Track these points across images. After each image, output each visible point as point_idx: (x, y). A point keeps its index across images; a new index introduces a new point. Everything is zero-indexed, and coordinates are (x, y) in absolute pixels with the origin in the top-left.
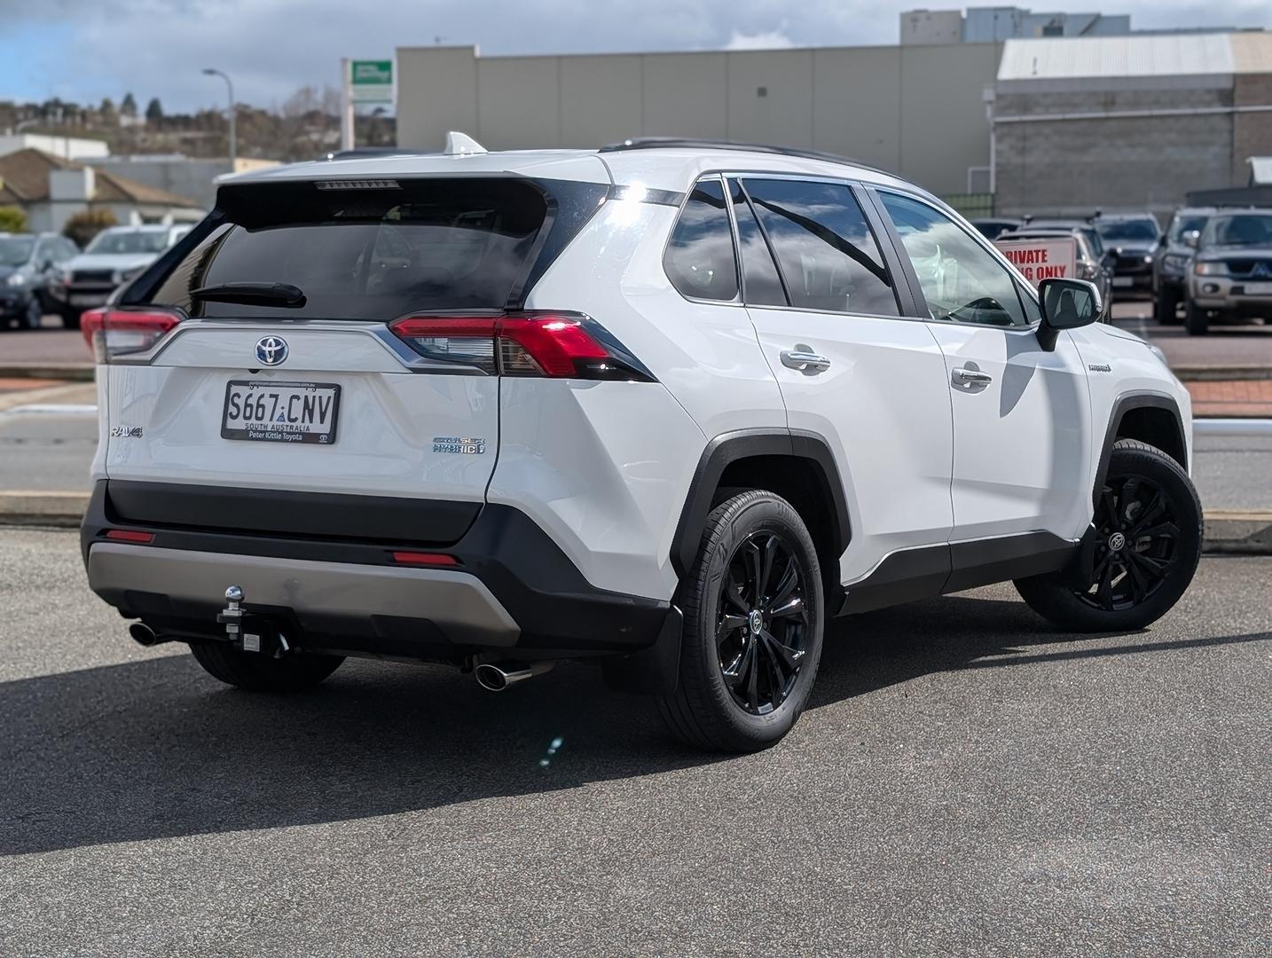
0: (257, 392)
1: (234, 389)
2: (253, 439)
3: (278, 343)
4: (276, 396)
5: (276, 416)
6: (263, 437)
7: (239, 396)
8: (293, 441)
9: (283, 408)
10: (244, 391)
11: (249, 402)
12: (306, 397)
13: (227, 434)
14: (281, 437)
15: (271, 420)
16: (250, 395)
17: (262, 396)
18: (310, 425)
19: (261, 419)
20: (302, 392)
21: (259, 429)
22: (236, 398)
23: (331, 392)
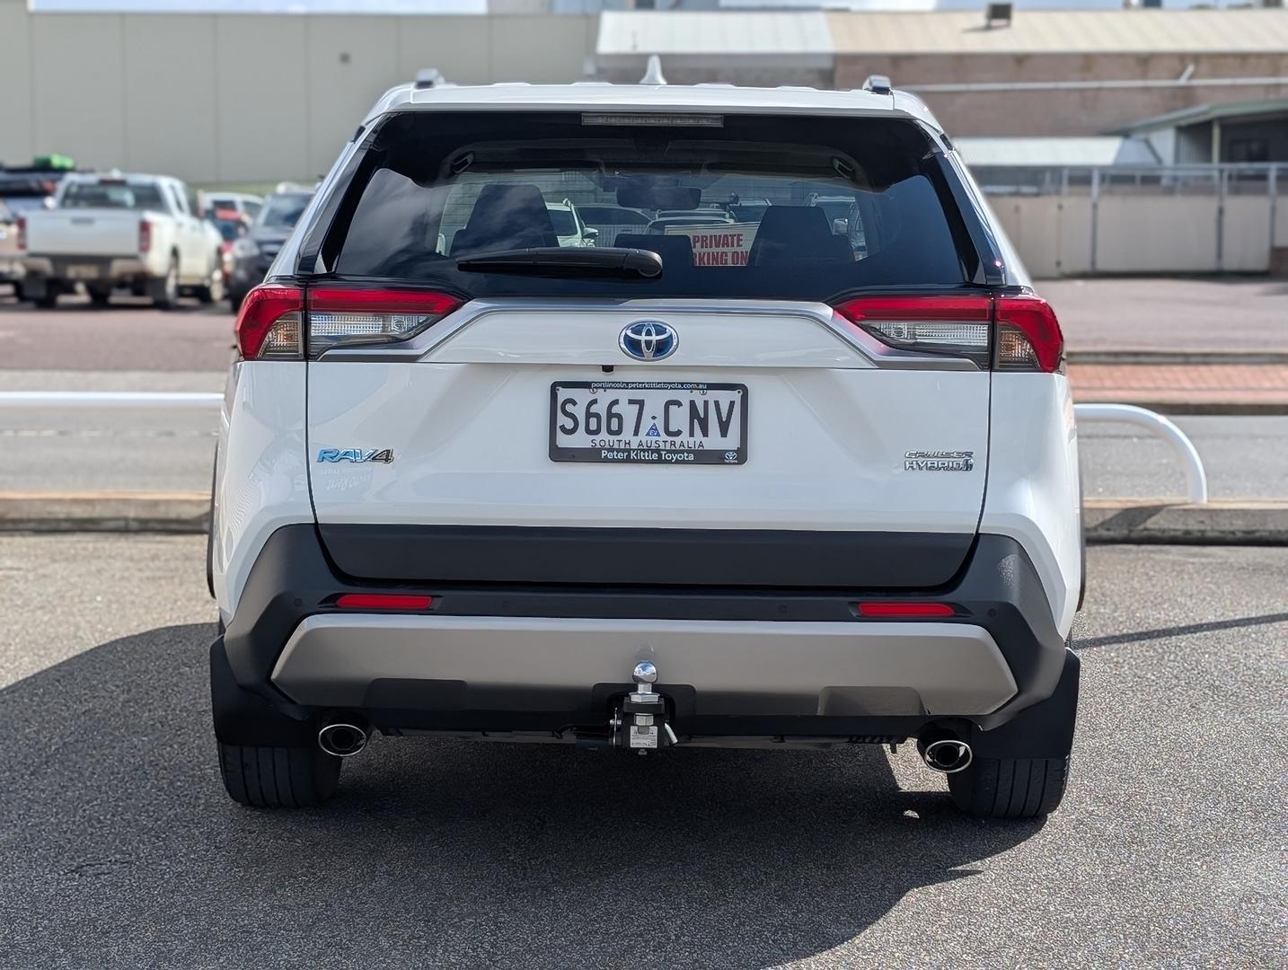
0: (605, 398)
1: (563, 394)
2: (606, 460)
3: (660, 331)
4: (641, 403)
5: (645, 428)
6: (629, 457)
7: (574, 403)
8: (677, 462)
9: (654, 418)
10: (582, 396)
11: (592, 411)
12: (692, 404)
13: (558, 455)
14: (658, 457)
15: (636, 433)
16: (594, 402)
17: (616, 402)
18: (704, 440)
19: (619, 432)
20: (684, 396)
21: (616, 446)
22: (569, 408)
23: (736, 396)
